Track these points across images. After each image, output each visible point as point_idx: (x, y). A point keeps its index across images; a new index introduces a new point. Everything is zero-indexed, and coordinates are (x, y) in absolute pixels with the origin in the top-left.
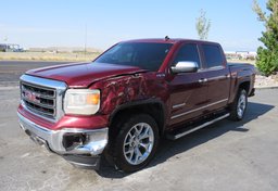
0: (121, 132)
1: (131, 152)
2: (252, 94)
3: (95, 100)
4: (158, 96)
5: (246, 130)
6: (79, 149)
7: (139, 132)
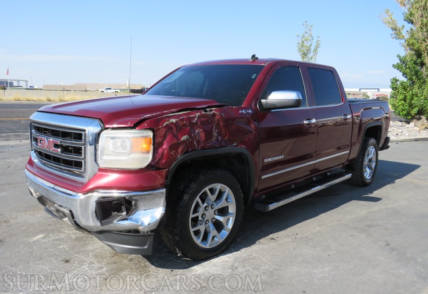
0: (186, 197)
1: (202, 228)
2: (385, 146)
3: (145, 146)
4: (242, 143)
5: (376, 200)
6: (120, 223)
7: (212, 198)
